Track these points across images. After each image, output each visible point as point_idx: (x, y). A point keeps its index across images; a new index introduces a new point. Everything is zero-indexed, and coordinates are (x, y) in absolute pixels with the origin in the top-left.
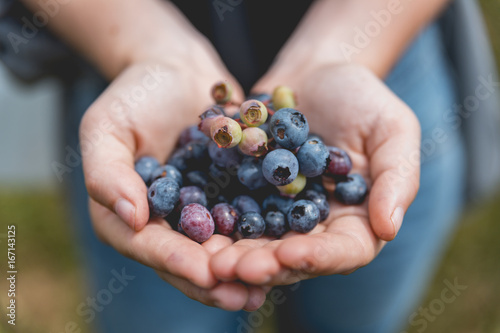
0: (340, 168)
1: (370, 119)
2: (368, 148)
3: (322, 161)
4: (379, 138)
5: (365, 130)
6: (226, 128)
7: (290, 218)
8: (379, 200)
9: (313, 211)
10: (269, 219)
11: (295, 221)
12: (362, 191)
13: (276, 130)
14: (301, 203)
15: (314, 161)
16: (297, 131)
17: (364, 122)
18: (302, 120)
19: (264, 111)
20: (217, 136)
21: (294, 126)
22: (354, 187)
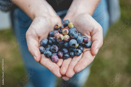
0: (86, 41)
1: (92, 28)
2: (91, 35)
3: (82, 41)
4: (94, 33)
5: (91, 31)
6: (60, 37)
7: (75, 53)
8: (93, 47)
9: (80, 52)
10: (71, 54)
11: (76, 54)
12: (90, 45)
13: (71, 35)
14: (78, 50)
15: (80, 41)
16: (76, 35)
17: (90, 29)
18: (77, 32)
19: (68, 31)
20: (58, 39)
21: (75, 34)
22: (88, 44)
